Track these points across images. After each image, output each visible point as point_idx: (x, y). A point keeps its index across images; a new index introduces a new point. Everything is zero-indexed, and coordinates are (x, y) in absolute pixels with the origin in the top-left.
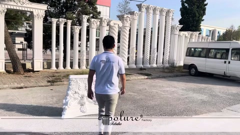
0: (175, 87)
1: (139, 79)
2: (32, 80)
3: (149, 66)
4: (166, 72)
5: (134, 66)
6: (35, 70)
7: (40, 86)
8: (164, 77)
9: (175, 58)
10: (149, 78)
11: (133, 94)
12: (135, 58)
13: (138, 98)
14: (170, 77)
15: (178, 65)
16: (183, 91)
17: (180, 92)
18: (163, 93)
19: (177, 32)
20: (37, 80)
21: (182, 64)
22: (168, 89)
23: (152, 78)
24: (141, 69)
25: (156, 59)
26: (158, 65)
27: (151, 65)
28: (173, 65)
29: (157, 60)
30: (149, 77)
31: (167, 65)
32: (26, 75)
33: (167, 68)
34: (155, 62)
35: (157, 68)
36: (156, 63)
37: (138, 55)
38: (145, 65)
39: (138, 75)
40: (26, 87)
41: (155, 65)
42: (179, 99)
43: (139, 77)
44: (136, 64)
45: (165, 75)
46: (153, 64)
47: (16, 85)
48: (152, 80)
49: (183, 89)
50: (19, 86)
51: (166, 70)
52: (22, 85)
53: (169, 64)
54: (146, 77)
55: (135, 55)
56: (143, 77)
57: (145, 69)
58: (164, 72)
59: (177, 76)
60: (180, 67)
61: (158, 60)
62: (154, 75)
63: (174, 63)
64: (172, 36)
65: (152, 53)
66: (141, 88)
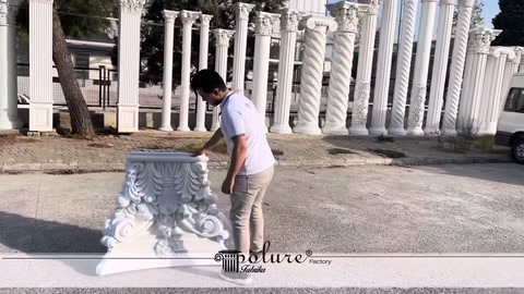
0: (463, 194)
1: (369, 165)
2: (101, 153)
3: (402, 131)
4: (446, 151)
5: (364, 131)
6: (120, 131)
7: (115, 171)
8: (438, 163)
9: (475, 115)
10: (396, 165)
11: (336, 207)
12: (366, 111)
13: (345, 221)
14: (454, 162)
15: (481, 132)
16: (484, 209)
17: (476, 210)
18: (423, 211)
19: (485, 48)
20: (113, 154)
21: (493, 131)
22: (441, 199)
23: (405, 165)
24: (381, 139)
25: (422, 114)
26: (428, 130)
27: (409, 130)
28: (469, 133)
29: (425, 118)
30: (399, 161)
31: (453, 132)
32: (96, 141)
33: (451, 140)
34: (421, 124)
35: (425, 138)
36: (424, 127)
37: (375, 104)
38: (393, 130)
39: (367, 154)
40: (81, 172)
41: (418, 131)
42: (469, 234)
43: (368, 161)
44: (368, 125)
45: (441, 156)
46: (414, 127)
47: (60, 165)
48: (403, 171)
49: (485, 203)
50: (65, 167)
51: (446, 145)
52: (73, 165)
53: (456, 128)
54: (389, 161)
55: (367, 104)
56: (380, 160)
57: (390, 139)
58: (440, 148)
59: (475, 162)
60: (487, 137)
61: (428, 119)
62: (411, 156)
63: (470, 128)
64: (471, 57)
65: (412, 99)
66: (365, 190)
